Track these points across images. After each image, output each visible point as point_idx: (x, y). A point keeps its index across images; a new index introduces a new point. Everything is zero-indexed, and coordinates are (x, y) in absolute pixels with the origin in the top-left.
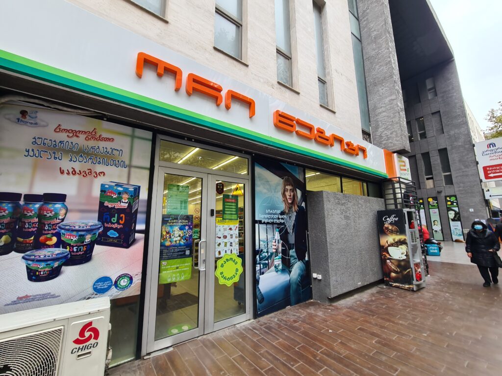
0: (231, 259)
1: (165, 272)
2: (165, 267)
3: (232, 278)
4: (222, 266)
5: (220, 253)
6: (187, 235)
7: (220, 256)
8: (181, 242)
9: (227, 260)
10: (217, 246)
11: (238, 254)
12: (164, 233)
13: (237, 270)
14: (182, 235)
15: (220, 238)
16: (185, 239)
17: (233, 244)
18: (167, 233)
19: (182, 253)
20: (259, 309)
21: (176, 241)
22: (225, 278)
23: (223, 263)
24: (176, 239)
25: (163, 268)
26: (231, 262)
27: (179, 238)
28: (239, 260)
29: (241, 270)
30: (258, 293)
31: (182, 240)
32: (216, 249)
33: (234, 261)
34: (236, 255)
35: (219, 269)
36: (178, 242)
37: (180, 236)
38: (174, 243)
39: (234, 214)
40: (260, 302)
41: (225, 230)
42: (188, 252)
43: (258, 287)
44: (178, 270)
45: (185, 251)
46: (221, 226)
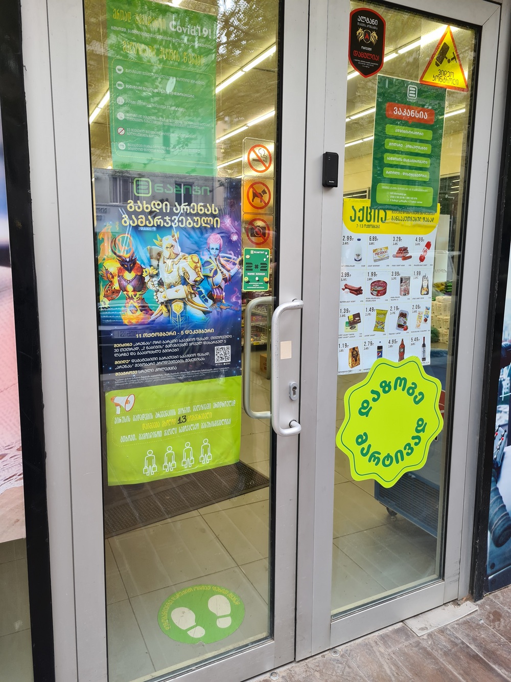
0: (401, 381)
1: (132, 438)
2: (127, 419)
3: (399, 456)
4: (365, 410)
5: (355, 355)
6: (219, 279)
7: (356, 370)
8: (189, 308)
9: (386, 386)
10: (343, 329)
11: (428, 361)
12: (112, 266)
13: (421, 425)
14: (192, 277)
15: (358, 291)
16: (211, 296)
17: (411, 321)
18: (123, 262)
19: (201, 357)
20: (493, 566)
21: (168, 303)
22: (374, 457)
23: (370, 397)
24: (171, 294)
25: (118, 421)
26: (398, 394)
27: (181, 291)
28: (433, 388)
29: (436, 425)
30: (493, 510)
31: (197, 300)
32: (342, 341)
33: (411, 391)
34: (422, 364)
35: (354, 425)
36: (177, 308)
37: (184, 281)
38: (159, 313)
39: (423, 183)
40: (498, 542)
41: (380, 254)
42: (223, 355)
43: (497, 489)
44: (184, 428)
45: (211, 349)
46: (365, 236)
